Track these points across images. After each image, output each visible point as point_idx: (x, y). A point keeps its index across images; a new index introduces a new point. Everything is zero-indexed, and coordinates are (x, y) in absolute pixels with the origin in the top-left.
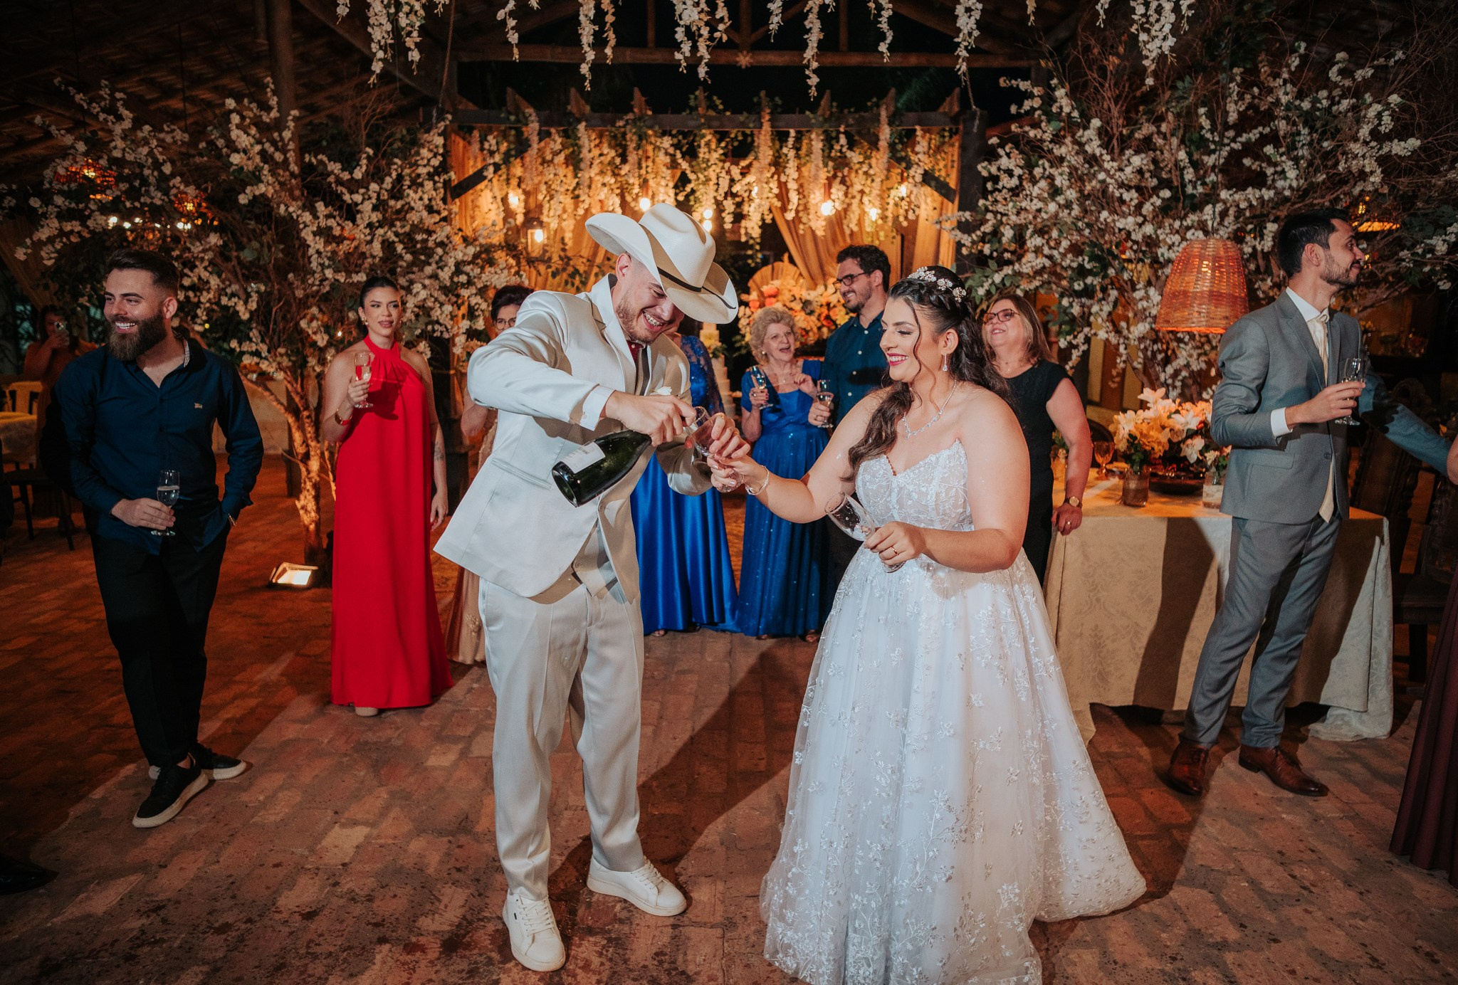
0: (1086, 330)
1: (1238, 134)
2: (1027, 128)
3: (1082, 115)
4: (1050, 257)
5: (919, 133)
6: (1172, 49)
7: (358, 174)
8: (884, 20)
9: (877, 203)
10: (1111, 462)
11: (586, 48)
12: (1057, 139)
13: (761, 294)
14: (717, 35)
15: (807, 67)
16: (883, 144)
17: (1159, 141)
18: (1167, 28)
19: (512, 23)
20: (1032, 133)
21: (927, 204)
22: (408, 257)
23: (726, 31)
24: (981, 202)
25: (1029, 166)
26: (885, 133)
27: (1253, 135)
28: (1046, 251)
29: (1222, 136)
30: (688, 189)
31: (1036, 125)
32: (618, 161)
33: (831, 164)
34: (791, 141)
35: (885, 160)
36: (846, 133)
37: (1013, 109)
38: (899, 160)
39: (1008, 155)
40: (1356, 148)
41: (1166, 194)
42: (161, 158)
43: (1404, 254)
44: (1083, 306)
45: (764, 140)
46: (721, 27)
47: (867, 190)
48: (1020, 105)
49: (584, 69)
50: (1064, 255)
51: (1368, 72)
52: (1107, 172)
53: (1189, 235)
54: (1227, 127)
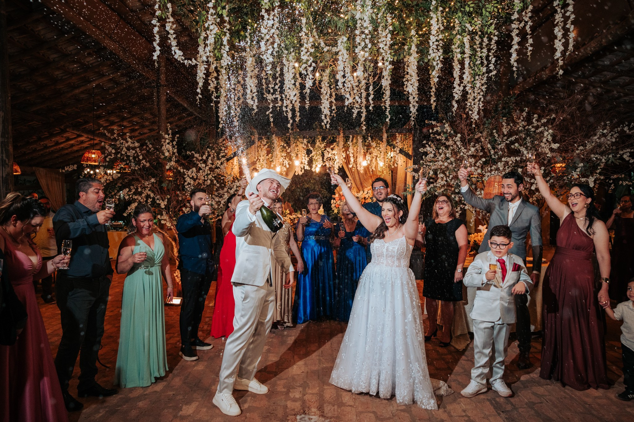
0: (461, 206)
1: (508, 138)
2: (436, 136)
3: (455, 132)
4: (446, 181)
5: (397, 135)
6: (479, 119)
7: (204, 157)
8: (387, 112)
9: (383, 160)
10: (471, 251)
11: (290, 119)
12: (447, 139)
13: (340, 195)
14: (332, 114)
15: (362, 123)
16: (384, 140)
17: (483, 140)
18: (476, 113)
19: (271, 115)
20: (438, 137)
21: (401, 160)
22: (218, 185)
23: (335, 113)
24: (421, 161)
25: (438, 149)
26: (385, 136)
27: (513, 138)
28: (445, 179)
29: (502, 139)
30: (311, 156)
31: (439, 134)
32: (287, 148)
33: (365, 147)
34: (351, 139)
35: (386, 144)
36: (370, 136)
37: (431, 131)
38: (390, 146)
39: (430, 146)
40: (542, 145)
41: (484, 160)
42: (139, 154)
43: (565, 178)
44: (459, 197)
45: (341, 139)
46: (334, 112)
47: (379, 155)
48: (433, 130)
49: (289, 126)
50: (451, 180)
51: (545, 120)
52: (463, 153)
53: (493, 173)
54: (504, 136)
